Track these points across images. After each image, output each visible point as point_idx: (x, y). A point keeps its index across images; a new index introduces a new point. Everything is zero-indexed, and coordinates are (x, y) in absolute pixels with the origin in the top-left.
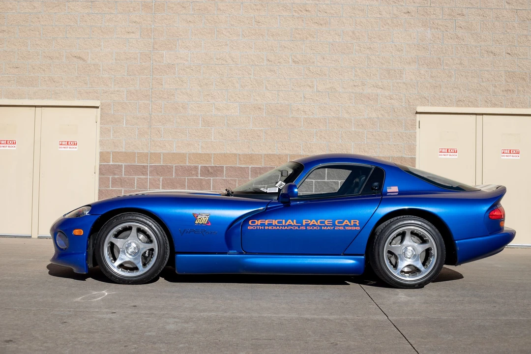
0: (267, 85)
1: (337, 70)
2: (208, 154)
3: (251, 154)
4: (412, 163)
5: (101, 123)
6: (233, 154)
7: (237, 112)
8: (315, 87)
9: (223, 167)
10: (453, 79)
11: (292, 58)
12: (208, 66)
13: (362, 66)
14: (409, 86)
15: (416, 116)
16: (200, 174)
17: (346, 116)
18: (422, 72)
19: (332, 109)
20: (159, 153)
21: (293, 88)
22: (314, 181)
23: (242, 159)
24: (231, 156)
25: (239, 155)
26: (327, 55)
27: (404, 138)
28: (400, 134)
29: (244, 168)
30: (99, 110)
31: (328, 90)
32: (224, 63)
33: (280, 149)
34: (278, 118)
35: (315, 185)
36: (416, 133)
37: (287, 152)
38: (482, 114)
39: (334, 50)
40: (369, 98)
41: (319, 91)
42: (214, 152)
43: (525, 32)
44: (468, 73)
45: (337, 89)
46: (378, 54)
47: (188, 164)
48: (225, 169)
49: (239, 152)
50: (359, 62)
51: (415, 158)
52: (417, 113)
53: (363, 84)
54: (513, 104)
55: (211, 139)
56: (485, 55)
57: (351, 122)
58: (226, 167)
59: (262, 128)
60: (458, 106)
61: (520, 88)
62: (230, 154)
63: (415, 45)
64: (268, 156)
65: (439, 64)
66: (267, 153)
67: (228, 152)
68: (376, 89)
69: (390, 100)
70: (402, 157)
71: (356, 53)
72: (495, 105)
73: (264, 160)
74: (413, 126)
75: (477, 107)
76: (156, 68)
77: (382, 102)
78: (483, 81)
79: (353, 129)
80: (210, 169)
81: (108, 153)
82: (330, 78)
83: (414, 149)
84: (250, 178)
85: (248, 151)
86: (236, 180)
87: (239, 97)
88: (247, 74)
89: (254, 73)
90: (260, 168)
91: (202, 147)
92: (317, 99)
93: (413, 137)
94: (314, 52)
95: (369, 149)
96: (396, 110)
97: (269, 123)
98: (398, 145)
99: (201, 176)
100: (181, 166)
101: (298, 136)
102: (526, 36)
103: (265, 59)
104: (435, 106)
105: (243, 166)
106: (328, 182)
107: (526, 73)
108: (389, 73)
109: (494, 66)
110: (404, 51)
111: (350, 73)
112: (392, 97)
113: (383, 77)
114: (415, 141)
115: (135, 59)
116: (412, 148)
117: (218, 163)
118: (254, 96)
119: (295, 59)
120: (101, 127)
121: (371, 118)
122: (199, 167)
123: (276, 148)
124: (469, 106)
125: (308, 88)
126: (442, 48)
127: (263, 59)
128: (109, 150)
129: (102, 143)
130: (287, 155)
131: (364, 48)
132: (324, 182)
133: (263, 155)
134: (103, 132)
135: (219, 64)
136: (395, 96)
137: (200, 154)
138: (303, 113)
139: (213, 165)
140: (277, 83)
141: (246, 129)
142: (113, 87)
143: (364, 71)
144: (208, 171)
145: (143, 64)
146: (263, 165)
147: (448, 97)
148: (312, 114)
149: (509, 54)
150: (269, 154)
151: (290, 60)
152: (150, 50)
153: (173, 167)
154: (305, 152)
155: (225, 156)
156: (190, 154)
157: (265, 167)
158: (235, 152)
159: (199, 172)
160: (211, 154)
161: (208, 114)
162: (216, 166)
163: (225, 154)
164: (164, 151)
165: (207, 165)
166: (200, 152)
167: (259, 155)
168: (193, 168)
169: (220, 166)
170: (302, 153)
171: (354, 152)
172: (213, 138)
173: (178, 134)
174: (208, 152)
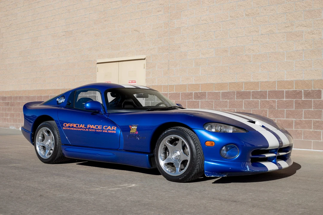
0: (230, 34)
1: (274, 17)
2: (198, 85)
3: (222, 83)
5: (146, 69)
7: (213, 55)
8: (260, 32)
11: (245, 13)
12: (197, 26)
13: (291, 11)
17: (281, 51)
19: (271, 46)
20: (173, 85)
21: (246, 34)
22: (260, 100)
23: (216, 87)
24: (210, 85)
25: (215, 84)
26: (267, 7)
28: (320, 61)
29: (217, 93)
30: (145, 60)
31: (268, 33)
32: (206, 22)
33: (238, 78)
34: (237, 56)
35: (260, 104)
37: (243, 80)
40: (296, 35)
41: (262, 34)
45: (274, 31)
47: (187, 92)
48: (207, 94)
49: (214, 82)
50: (289, 8)
53: (292, 25)
57: (284, 55)
58: (208, 93)
59: (228, 65)
62: (209, 83)
64: (231, 84)
66: (230, 82)
67: (209, 82)
68: (302, 27)
69: (312, 35)
70: (321, 80)
71: (287, 2)
73: (229, 87)
76: (171, 31)
77: (306, 37)
79: (286, 60)
80: (198, 94)
82: (270, 24)
84: (221, 100)
85: (220, 81)
86: (213, 101)
87: (214, 45)
88: (219, 28)
89: (223, 27)
90: (226, 92)
91: (194, 80)
92: (261, 40)
94: (259, 6)
95: (297, 75)
96: (316, 42)
97: (232, 61)
98: (318, 70)
99: (194, 99)
100: (184, 93)
101: (249, 68)
103: (229, 16)
105: (217, 92)
106: (269, 101)
108: (311, 14)
111: (283, 18)
112: (313, 32)
113: (306, 17)
115: (161, 27)
117: (203, 90)
118: (223, 43)
119: (247, 13)
120: (146, 71)
121: (298, 51)
122: (193, 93)
123: (236, 78)
125: (255, 33)
128: (150, 85)
129: (147, 81)
130: (243, 82)
132: (266, 101)
133: (228, 84)
134: (148, 74)
135: (203, 24)
136: (315, 31)
137: (194, 85)
138: (252, 51)
139: (201, 92)
140: (236, 32)
141: (219, 66)
142: (151, 46)
143: (293, 15)
145: (165, 29)
146: (228, 91)
148: (258, 51)
150: (232, 82)
151: (244, 15)
152: (168, 20)
153: (180, 94)
156: (188, 85)
157: (229, 92)
158: (212, 82)
159: (193, 97)
161: (198, 58)
162: (202, 92)
163: (207, 84)
164: (175, 84)
165: (197, 92)
166: (194, 83)
167: (226, 83)
168: (190, 94)
169: (205, 92)
170: (252, 80)
171: (286, 78)
172: (200, 73)
173: (183, 72)
174: (198, 83)
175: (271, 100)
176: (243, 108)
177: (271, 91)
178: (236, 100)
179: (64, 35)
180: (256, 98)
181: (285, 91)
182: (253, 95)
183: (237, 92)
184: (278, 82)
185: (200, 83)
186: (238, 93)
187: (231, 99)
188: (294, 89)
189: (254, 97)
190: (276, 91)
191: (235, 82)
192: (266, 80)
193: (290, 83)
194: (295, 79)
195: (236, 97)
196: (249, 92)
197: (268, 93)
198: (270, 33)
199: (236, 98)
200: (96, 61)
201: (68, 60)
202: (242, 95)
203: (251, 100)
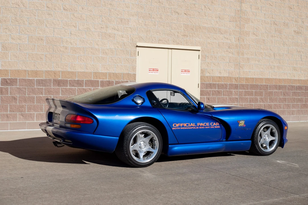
0: (47, 24)
1: (91, 17)
2: (7, 70)
3: (36, 71)
4: (134, 77)
7: (27, 41)
8: (77, 27)
9: (17, 79)
10: (157, 26)
11: (63, 7)
12: (6, 8)
13: (106, 15)
14: (133, 30)
15: (136, 48)
16: (1, 84)
17: (97, 47)
18: (140, 21)
19: (88, 42)
21: (64, 27)
22: (77, 88)
23: (30, 74)
24: (22, 71)
25: (28, 71)
26: (85, 7)
27: (130, 61)
28: (128, 59)
29: (31, 80)
31: (85, 30)
32: (17, 6)
33: (55, 67)
34: (54, 46)
35: (78, 91)
36: (136, 58)
37: (60, 69)
38: (172, 49)
39: (89, 4)
40: (110, 36)
41: (80, 30)
42: (11, 69)
43: (194, 2)
44: (165, 24)
45: (91, 29)
46: (115, 8)
48: (18, 80)
49: (28, 69)
50: (105, 13)
51: (136, 74)
52: (137, 46)
53: (107, 27)
54: (187, 44)
55: (9, 60)
56: (174, 14)
57: (100, 51)
59: (44, 53)
60: (159, 43)
61: (191, 35)
63: (136, 5)
64: (47, 72)
65: (149, 17)
66: (46, 70)
67: (21, 69)
68: (114, 30)
69: (122, 38)
70: (128, 73)
71: (103, 7)
72: (178, 44)
73: (45, 74)
74: (135, 54)
75: (169, 44)
77: (117, 39)
78: (172, 29)
79: (101, 56)
80: (8, 80)
82: (87, 22)
83: (135, 68)
84: (35, 87)
85: (34, 69)
86: (26, 88)
87: (28, 31)
88: (33, 15)
89: (38, 15)
90: (42, 80)
91: (2, 65)
92: (79, 35)
93: (135, 61)
94: (77, 4)
95: (110, 68)
96: (125, 44)
97: (48, 50)
98: (126, 66)
101: (66, 59)
102: (194, 4)
103: (45, 5)
104: (147, 43)
105: (30, 79)
106: (85, 89)
107: (194, 26)
108: (121, 21)
109: (178, 21)
110: (130, 8)
111: (99, 19)
112: (123, 36)
113: (118, 23)
114: (136, 64)
116: (134, 68)
117: (14, 77)
118: (38, 31)
119: (65, 8)
121: (111, 49)
123: (52, 66)
124: (165, 44)
125: (73, 27)
126: (151, 8)
127: (44, 6)
130: (60, 71)
131: (107, 4)
132: (83, 88)
133: (44, 71)
135: (14, 8)
136: (125, 35)
138: (70, 44)
139: (10, 78)
140: (53, 23)
141: (33, 53)
143: (107, 19)
144: (7, 82)
146: (44, 78)
147: (154, 38)
148: (75, 44)
149: (186, 14)
151: (62, 8)
154: (71, 69)
155: (18, 71)
157: (45, 80)
158: (25, 69)
160: (9, 70)
161: (6, 42)
162: (12, 79)
165: (6, 78)
167: (41, 71)
169: (15, 79)
170: (69, 70)
171: (101, 70)
175: (88, 88)
176: (60, 95)
177: (87, 80)
178: (52, 87)
180: (73, 86)
181: (100, 81)
182: (70, 83)
183: (54, 79)
184: (94, 72)
186: (55, 81)
187: (48, 86)
188: (108, 80)
189: (71, 85)
190: (92, 81)
191: (52, 71)
192: (83, 71)
193: (105, 74)
194: (108, 71)
195: (53, 84)
196: (67, 81)
197: (84, 82)
198: (87, 30)
199: (53, 86)
202: (58, 83)
203: (68, 87)
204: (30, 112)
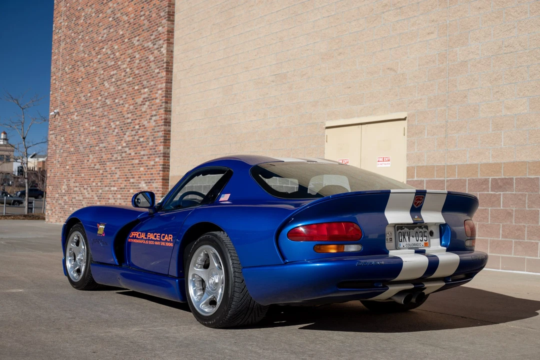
2: (499, 164)
5: (408, 136)
6: (523, 162)
7: (526, 109)
9: (513, 178)
12: (497, 58)
16: (491, 188)
20: (454, 165)
23: (532, 168)
24: (520, 164)
25: (529, 162)
29: (534, 179)
30: (406, 121)
32: (513, 50)
47: (479, 177)
48: (514, 181)
49: (529, 159)
58: (516, 179)
62: (519, 162)
67: (518, 160)
76: (451, 69)
80: (499, 181)
81: (413, 167)
85: (538, 158)
86: (526, 194)
87: (528, 90)
88: (536, 59)
91: (492, 155)
99: (492, 191)
100: (473, 180)
105: (532, 177)
115: (434, 62)
117: (508, 174)
120: (408, 140)
122: (490, 180)
128: (413, 165)
129: (408, 157)
134: (410, 145)
135: (508, 53)
137: (490, 164)
139: (503, 177)
141: (536, 129)
142: (416, 95)
144: (498, 184)
145: (441, 65)
152: (446, 49)
153: (466, 181)
155: (514, 164)
156: (481, 165)
158: (525, 159)
159: (490, 186)
160: (502, 163)
161: (498, 115)
162: (505, 179)
163: (514, 162)
164: (459, 163)
165: (497, 177)
166: (491, 161)
168: (485, 181)
169: (510, 178)
172: (502, 144)
173: (471, 141)
174: (498, 161)
179: (273, 81)
185: (503, 161)
200: (325, 124)
201: (280, 123)
204: (531, 239)
